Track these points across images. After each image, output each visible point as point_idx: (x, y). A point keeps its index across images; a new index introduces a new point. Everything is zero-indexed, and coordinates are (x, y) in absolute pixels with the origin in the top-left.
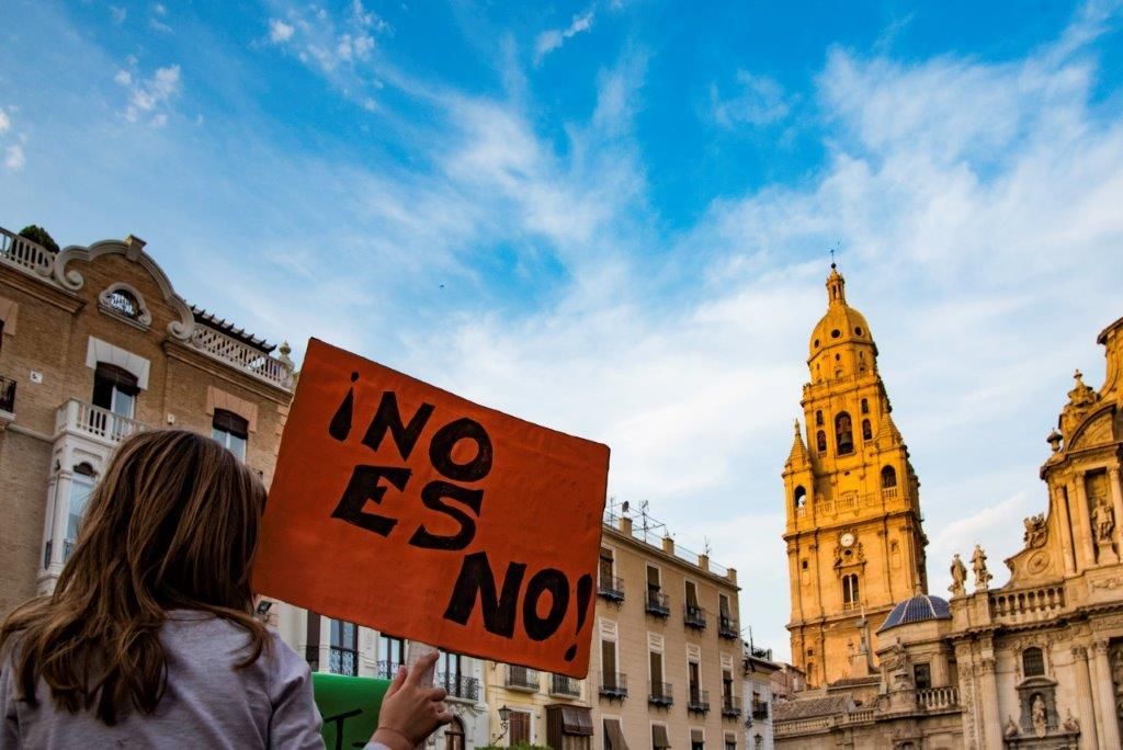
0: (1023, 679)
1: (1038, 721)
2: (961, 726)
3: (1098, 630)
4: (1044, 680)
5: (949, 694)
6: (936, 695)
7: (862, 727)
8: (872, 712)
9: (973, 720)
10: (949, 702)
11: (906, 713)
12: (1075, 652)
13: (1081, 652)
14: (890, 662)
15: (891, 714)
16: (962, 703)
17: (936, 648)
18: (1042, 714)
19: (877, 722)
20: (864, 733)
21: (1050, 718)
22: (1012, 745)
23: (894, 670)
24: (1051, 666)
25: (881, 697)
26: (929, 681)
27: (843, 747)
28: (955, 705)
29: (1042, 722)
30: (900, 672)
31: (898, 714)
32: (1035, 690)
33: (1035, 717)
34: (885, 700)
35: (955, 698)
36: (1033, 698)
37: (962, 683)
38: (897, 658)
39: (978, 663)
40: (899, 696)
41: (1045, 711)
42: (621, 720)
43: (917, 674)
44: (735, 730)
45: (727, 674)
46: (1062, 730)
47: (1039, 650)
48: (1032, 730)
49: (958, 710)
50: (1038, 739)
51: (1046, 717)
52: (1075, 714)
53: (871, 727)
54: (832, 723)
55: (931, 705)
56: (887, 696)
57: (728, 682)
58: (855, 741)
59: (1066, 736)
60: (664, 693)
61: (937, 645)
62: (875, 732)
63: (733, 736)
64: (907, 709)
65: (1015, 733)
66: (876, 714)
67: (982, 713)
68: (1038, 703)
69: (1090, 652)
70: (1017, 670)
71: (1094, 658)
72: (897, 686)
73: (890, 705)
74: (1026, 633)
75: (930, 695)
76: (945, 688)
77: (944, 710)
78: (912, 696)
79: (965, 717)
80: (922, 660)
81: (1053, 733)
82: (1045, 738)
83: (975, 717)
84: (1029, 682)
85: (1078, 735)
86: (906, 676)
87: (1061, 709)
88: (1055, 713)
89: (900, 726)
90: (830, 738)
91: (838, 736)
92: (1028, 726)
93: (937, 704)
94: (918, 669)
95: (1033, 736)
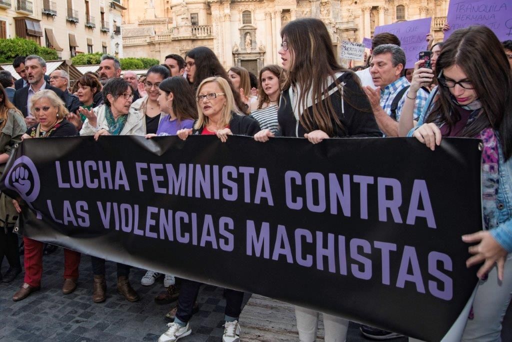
0: (242, 25)
1: (247, 45)
2: (213, 45)
3: (278, 5)
4: (251, 26)
5: (207, 30)
6: (201, 29)
7: (165, 43)
8: (170, 35)
9: (218, 43)
10: (207, 33)
11: (188, 37)
12: (266, 14)
13: (269, 15)
14: (178, 11)
15: (180, 37)
16: (214, 34)
17: (202, 6)
18: (250, 42)
19: (172, 41)
20: (166, 46)
21: (253, 44)
22: (236, 56)
23: (181, 15)
24: (255, 20)
25: (174, 28)
26: (198, 22)
27: (154, 52)
28: (210, 35)
29: (249, 46)
30: (185, 16)
31: (184, 37)
32: (247, 31)
33: (246, 43)
34: (176, 29)
35: (210, 32)
36: (246, 34)
37: (214, 24)
38: (183, 9)
39: (222, 15)
40: (184, 28)
41: (251, 41)
42: (53, 29)
43: (192, 18)
44: (107, 39)
45: (102, 8)
46: (258, 50)
47: (250, 12)
48: (245, 49)
49: (212, 38)
50: (248, 54)
51: (251, 44)
52: (264, 43)
53: (169, 43)
54: (148, 40)
55: (199, 34)
56: (177, 28)
57: (102, 13)
58: (161, 50)
59: (260, 53)
60: (74, 16)
61: (202, 5)
62: (171, 46)
63: (105, 43)
64: (188, 35)
65: (237, 50)
66: (172, 36)
67: (223, 40)
68: (248, 37)
69: (273, 15)
70: (240, 20)
71: (275, 18)
72: (183, 23)
73: (179, 33)
74: (244, 3)
75: (198, 29)
76: (206, 26)
77: (205, 37)
78: (190, 29)
79: (214, 41)
80: (194, 12)
81: (254, 51)
82: (250, 54)
83: (220, 41)
84: (245, 26)
85: (264, 53)
86: (187, 18)
87: (257, 41)
88: (255, 42)
89: (184, 43)
90: (147, 48)
91: (152, 47)
92: (243, 47)
93: (201, 34)
94: (192, 16)
95: (245, 52)
